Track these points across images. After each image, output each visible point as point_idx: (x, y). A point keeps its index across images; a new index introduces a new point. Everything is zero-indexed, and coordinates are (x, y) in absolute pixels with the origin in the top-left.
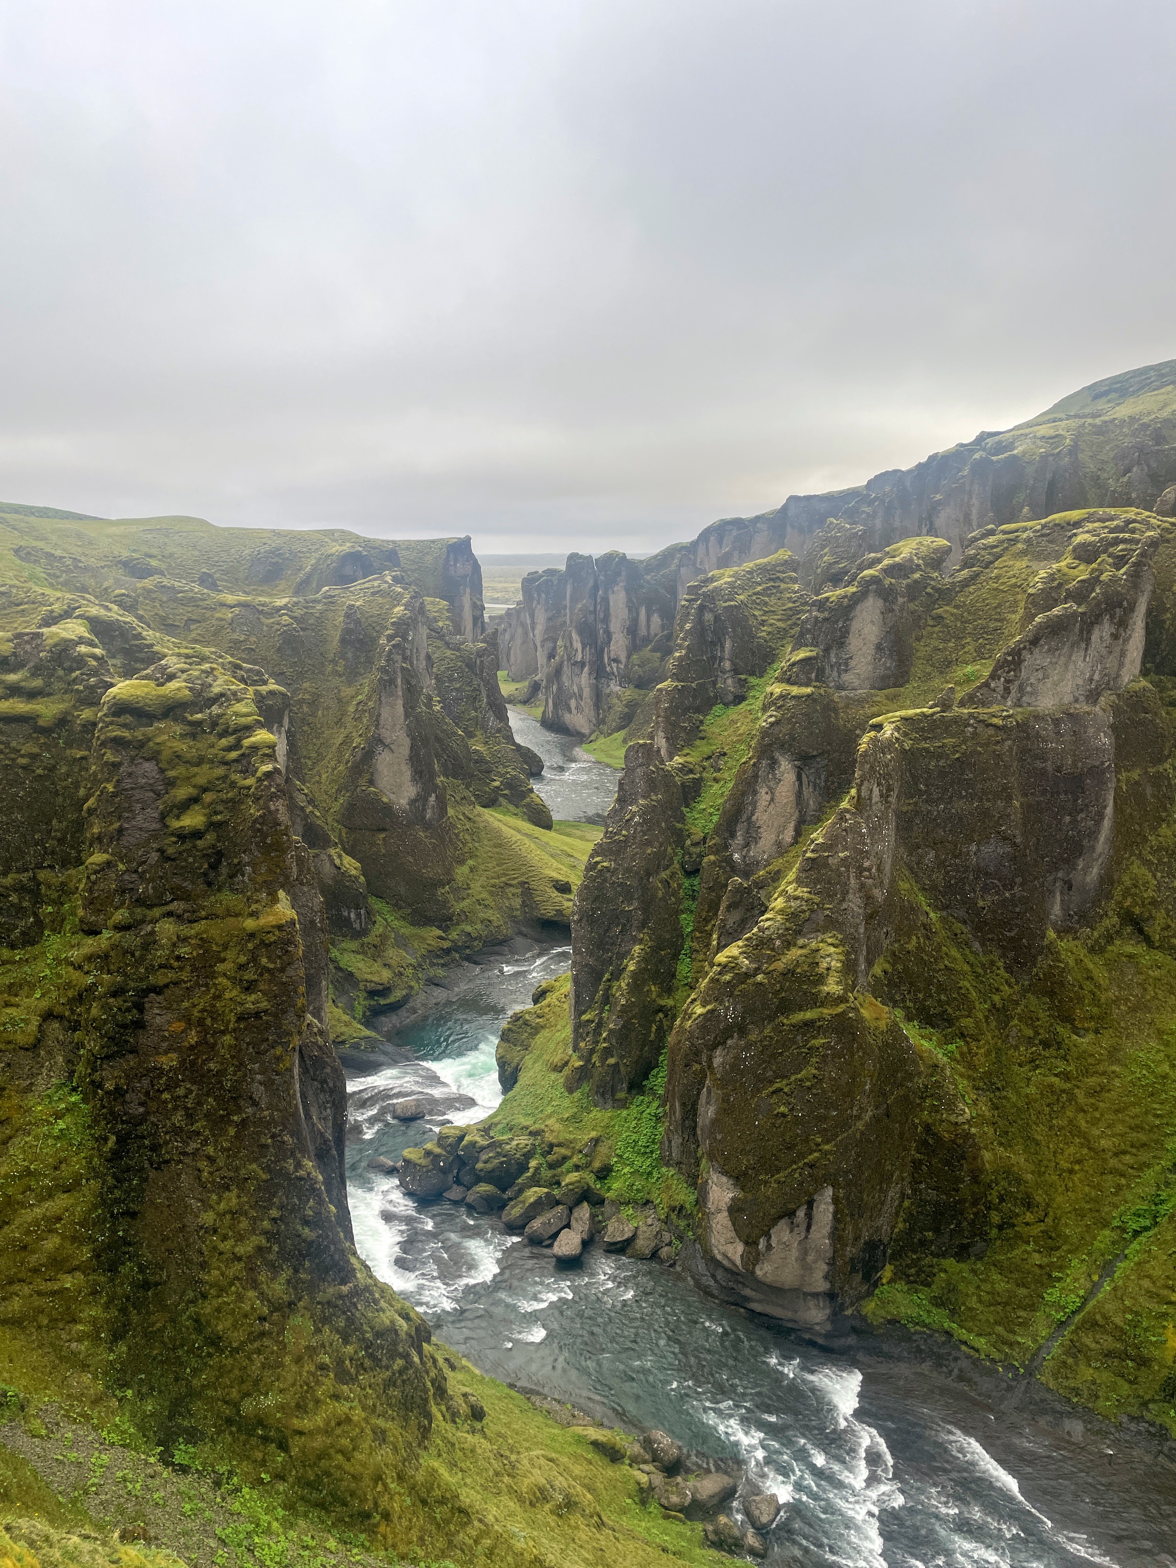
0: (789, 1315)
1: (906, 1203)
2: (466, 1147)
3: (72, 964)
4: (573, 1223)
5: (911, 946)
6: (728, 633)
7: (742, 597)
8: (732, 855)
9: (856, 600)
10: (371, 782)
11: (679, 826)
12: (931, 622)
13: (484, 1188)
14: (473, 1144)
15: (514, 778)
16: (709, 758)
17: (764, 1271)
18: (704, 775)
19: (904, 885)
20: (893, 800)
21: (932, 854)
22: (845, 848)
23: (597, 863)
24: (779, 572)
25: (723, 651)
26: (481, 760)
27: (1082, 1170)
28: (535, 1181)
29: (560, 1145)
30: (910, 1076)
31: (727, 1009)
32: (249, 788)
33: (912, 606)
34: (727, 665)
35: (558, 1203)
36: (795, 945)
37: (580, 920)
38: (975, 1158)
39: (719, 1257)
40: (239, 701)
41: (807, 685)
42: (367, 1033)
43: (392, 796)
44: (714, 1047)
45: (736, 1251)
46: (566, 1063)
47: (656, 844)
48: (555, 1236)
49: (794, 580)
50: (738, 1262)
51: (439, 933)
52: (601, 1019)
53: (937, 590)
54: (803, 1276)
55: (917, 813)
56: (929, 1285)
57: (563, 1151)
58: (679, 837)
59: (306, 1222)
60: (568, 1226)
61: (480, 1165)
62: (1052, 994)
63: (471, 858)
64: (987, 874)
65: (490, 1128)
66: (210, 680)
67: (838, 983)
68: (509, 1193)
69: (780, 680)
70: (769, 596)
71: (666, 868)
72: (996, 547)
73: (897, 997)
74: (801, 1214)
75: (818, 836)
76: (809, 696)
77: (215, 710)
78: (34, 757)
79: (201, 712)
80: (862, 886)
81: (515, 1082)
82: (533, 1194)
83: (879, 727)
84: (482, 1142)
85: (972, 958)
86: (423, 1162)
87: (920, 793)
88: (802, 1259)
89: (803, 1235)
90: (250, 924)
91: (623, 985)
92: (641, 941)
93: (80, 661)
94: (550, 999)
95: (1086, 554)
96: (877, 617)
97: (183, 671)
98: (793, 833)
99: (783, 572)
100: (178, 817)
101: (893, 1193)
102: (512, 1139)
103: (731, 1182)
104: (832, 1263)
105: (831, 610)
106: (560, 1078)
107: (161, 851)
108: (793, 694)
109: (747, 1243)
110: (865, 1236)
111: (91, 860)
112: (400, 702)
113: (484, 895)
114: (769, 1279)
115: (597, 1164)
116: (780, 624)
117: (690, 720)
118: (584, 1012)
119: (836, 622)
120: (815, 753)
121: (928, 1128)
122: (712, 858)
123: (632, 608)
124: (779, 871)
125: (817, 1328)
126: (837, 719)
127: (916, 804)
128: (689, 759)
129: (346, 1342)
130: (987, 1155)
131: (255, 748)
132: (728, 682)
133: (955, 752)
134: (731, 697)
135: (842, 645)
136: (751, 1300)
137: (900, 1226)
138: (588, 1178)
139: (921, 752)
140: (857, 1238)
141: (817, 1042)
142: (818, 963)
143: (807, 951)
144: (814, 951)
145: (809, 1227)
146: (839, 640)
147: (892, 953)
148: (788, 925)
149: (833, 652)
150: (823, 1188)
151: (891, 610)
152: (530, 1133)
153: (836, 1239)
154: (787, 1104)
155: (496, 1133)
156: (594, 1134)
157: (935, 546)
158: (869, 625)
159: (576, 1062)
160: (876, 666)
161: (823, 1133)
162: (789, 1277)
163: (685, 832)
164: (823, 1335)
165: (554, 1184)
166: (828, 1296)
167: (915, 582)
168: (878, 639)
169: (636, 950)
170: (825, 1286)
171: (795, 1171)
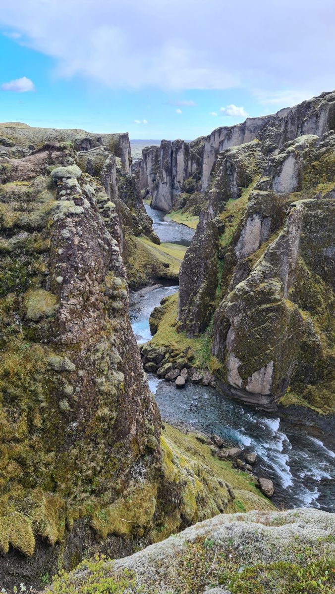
0: (256, 402)
1: (297, 367)
2: (144, 350)
4: (181, 374)
5: (302, 283)
6: (235, 171)
7: (241, 157)
8: (236, 252)
9: (285, 158)
11: (217, 242)
12: (310, 168)
13: (151, 364)
14: (146, 350)
15: (146, 226)
16: (227, 218)
17: (249, 388)
18: (226, 224)
19: (300, 262)
20: (299, 231)
21: (310, 251)
22: (283, 249)
23: (189, 255)
24: (254, 148)
25: (233, 178)
28: (168, 361)
29: (176, 350)
30: (300, 326)
31: (240, 303)
33: (304, 162)
34: (235, 183)
35: (176, 368)
36: (264, 282)
37: (182, 276)
38: (320, 353)
39: (232, 384)
41: (266, 191)
44: (235, 316)
45: (240, 382)
46: (177, 323)
47: (210, 248)
48: (176, 378)
49: (259, 151)
50: (240, 385)
52: (190, 309)
53: (313, 156)
54: (262, 389)
55: (306, 237)
56: (302, 393)
57: (177, 352)
58: (217, 246)
60: (180, 375)
61: (149, 356)
63: (134, 254)
64: (329, 258)
65: (150, 344)
67: (278, 295)
68: (159, 365)
69: (257, 189)
70: (250, 157)
71: (213, 257)
73: (296, 300)
74: (262, 370)
75: (272, 244)
76: (267, 195)
80: (289, 261)
81: (157, 330)
82: (167, 366)
83: (295, 206)
84: (149, 349)
85: (322, 287)
87: (308, 230)
88: (262, 384)
89: (263, 376)
91: (198, 297)
92: (204, 282)
94: (167, 303)
96: (292, 166)
98: (258, 245)
99: (256, 148)
101: (292, 364)
102: (159, 348)
103: (239, 360)
104: (272, 385)
105: (276, 162)
106: (174, 329)
108: (261, 194)
109: (243, 379)
110: (283, 377)
113: (139, 268)
114: (250, 391)
115: (189, 356)
116: (254, 168)
117: (221, 203)
118: (183, 306)
119: (278, 167)
120: (268, 216)
121: (305, 343)
122: (229, 253)
123: (186, 162)
124: (254, 258)
125: (265, 406)
126: (276, 203)
127: (306, 233)
128: (221, 218)
130: (325, 352)
132: (235, 189)
133: (320, 215)
134: (236, 195)
135: (279, 176)
136: (243, 397)
137: (294, 374)
138: (186, 361)
139: (308, 215)
140: (280, 378)
141: (270, 315)
142: (271, 288)
143: (268, 284)
144: (270, 284)
145: (265, 374)
146: (278, 173)
147: (295, 285)
148: (262, 275)
149: (276, 178)
150: (270, 361)
151: (297, 163)
152: (165, 346)
153: (274, 378)
154: (259, 335)
155: (153, 345)
156: (187, 346)
157: (314, 138)
158: (289, 168)
159: (180, 323)
160: (291, 184)
161: (271, 344)
162: (257, 389)
163: (219, 244)
164: (267, 408)
165: (174, 362)
166: (269, 396)
167: (306, 152)
168: (292, 174)
169: (203, 285)
170: (268, 392)
171: (261, 356)
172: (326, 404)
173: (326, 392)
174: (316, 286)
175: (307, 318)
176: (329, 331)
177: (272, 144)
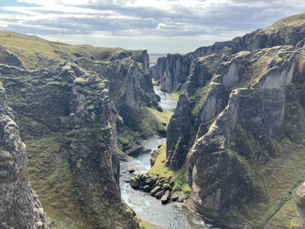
0: (210, 214)
1: (236, 192)
2: (143, 177)
3: (67, 136)
4: (165, 194)
5: (240, 139)
6: (202, 71)
7: (205, 63)
8: (201, 118)
9: (230, 64)
10: (125, 101)
11: (190, 112)
12: (246, 70)
13: (147, 186)
14: (145, 177)
15: (155, 101)
16: (197, 98)
17: (205, 205)
18: (196, 101)
19: (238, 126)
20: (237, 107)
21: (245, 119)
22: (226, 118)
23: (172, 119)
24: (214, 58)
25: (201, 75)
26: (148, 97)
27: (274, 187)
28: (158, 185)
29: (163, 178)
30: (238, 167)
31: (199, 151)
32: (103, 101)
33: (242, 66)
34: (202, 78)
35: (162, 190)
36: (214, 138)
37: (168, 131)
38: (251, 184)
39: (196, 202)
40: (101, 82)
41: (219, 83)
42: (123, 153)
43: (130, 104)
44: (197, 158)
45: (200, 201)
46: (165, 161)
47: (185, 116)
48: (161, 197)
49: (217, 60)
51: (138, 133)
52: (172, 152)
53: (248, 63)
54: (213, 207)
56: (240, 210)
57: (163, 179)
58: (190, 115)
59: (112, 190)
60: (164, 194)
61: (146, 181)
62: (269, 150)
63: (145, 118)
64: (257, 124)
65: (148, 174)
66: (95, 78)
67: (223, 146)
68: (152, 187)
69: (213, 81)
70: (211, 63)
71: (187, 121)
72: (261, 54)
73: (236, 150)
74: (213, 194)
75: (220, 115)
76: (219, 85)
77: (96, 84)
78: (60, 93)
79: (93, 85)
80: (230, 125)
81: (154, 164)
82: (157, 188)
83: (234, 92)
84: (147, 176)
85: (252, 142)
86: (135, 180)
87: (243, 106)
88: (213, 203)
89: (214, 198)
90: (102, 129)
91: (177, 145)
92: (181, 136)
93: (69, 74)
94: (161, 147)
95: (281, 56)
96: (235, 68)
97: (90, 76)
98: (214, 114)
100: (88, 106)
101: (233, 190)
102: (153, 176)
103: (199, 187)
104: (220, 204)
105: (224, 66)
106: (163, 164)
107: (85, 113)
108: (216, 84)
109: (202, 200)
110: (227, 199)
111: (71, 115)
112: (132, 84)
113: (148, 125)
114: (206, 207)
115: (171, 182)
116: (213, 69)
117: (193, 90)
118: (169, 150)
119: (226, 69)
120: (220, 97)
121: (241, 177)
122: (197, 119)
123: (181, 65)
124: (211, 122)
125: (216, 217)
126: (225, 90)
127: (242, 109)
128: (193, 98)
129: (120, 214)
130: (254, 183)
131: (104, 93)
132: (201, 81)
133: (251, 98)
134: (202, 85)
135: (227, 74)
136: (202, 211)
137: (235, 198)
138: (169, 185)
139: (243, 97)
140: (225, 199)
141: (219, 158)
142: (219, 142)
143: (217, 139)
144: (218, 139)
145: (215, 197)
146: (226, 73)
147: (235, 140)
148: (213, 134)
149: (225, 75)
150: (219, 189)
151: (238, 67)
152: (157, 175)
153: (222, 200)
154: (211, 171)
155: (150, 175)
156: (170, 176)
157: (248, 53)
158: (233, 70)
159: (167, 161)
160: (234, 79)
161: (219, 177)
162: (210, 207)
163: (191, 113)
164: (217, 219)
165: (161, 186)
166: (218, 211)
167: (243, 61)
168: (235, 73)
169: (180, 138)
170: (218, 209)
171: (213, 185)
172: (255, 218)
173: (256, 211)
174: (249, 141)
175: (243, 161)
176: (257, 170)
177: (226, 56)
